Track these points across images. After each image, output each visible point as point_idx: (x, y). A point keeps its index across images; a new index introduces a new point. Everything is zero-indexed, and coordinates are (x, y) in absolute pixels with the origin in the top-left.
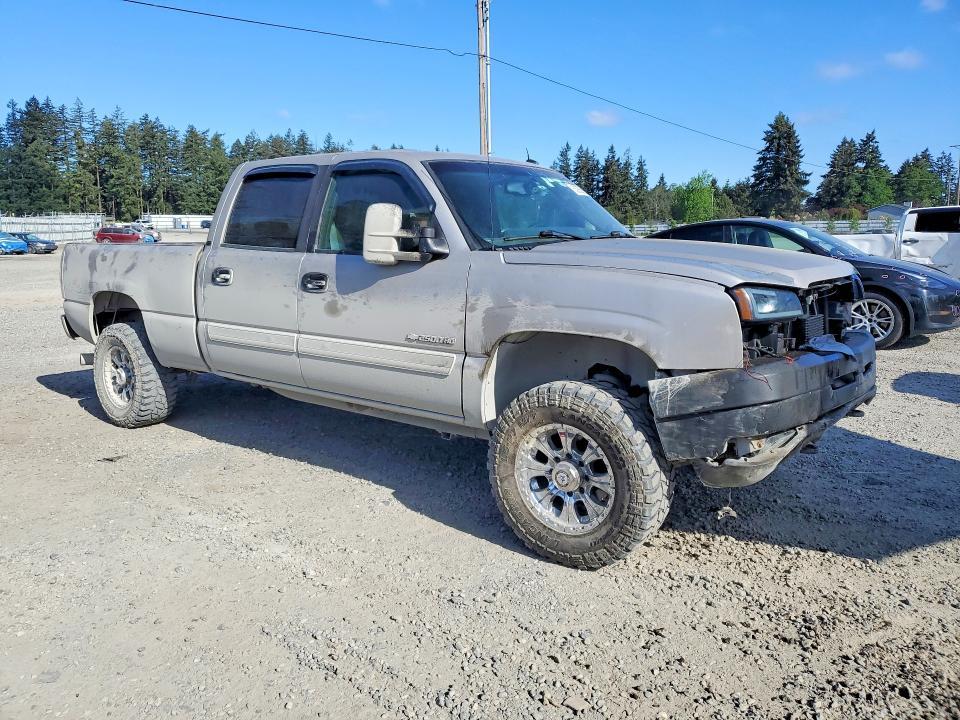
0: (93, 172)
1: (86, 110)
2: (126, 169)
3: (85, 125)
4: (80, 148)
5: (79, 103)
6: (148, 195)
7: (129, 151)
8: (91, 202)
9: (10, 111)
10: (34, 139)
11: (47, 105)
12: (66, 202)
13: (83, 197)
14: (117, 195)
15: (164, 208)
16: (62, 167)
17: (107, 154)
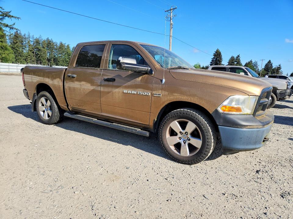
0: (33, 53)
1: (31, 35)
2: (43, 53)
3: (31, 39)
5: (29, 33)
6: (49, 60)
7: (44, 48)
10: (17, 43)
11: (20, 33)
12: (26, 61)
13: (30, 60)
14: (40, 60)
15: (54, 64)
16: (24, 51)
17: (37, 48)
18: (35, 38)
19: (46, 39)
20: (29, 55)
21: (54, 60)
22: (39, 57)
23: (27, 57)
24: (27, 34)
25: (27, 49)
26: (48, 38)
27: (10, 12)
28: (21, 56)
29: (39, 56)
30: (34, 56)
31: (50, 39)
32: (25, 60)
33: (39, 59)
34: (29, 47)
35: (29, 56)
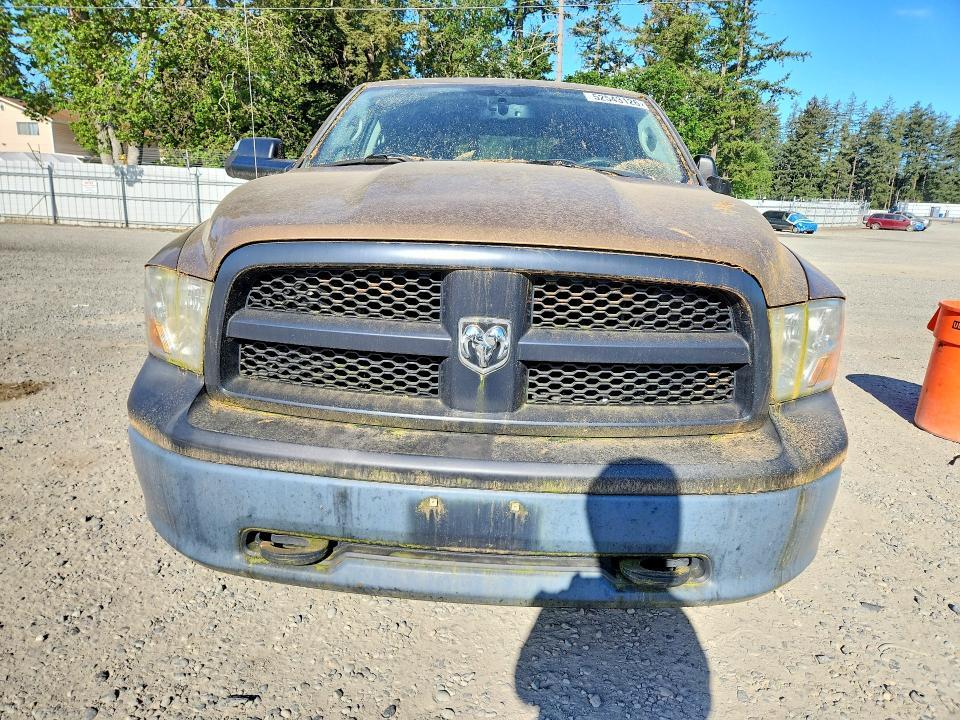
0: (851, 161)
1: (859, 103)
2: (884, 158)
3: (855, 118)
4: (844, 139)
5: (853, 97)
6: (899, 183)
7: (892, 140)
8: (842, 190)
9: (792, 111)
10: (806, 134)
11: (824, 103)
12: (820, 190)
13: (836, 185)
14: (869, 183)
15: (914, 196)
16: (824, 158)
17: (868, 144)
18: (870, 109)
19: (908, 110)
20: (836, 171)
21: (919, 182)
22: (868, 174)
23: (826, 176)
24: (845, 101)
25: (835, 151)
26: (916, 105)
27: (781, 43)
28: (808, 176)
29: (867, 170)
30: (850, 173)
31: (924, 106)
32: (819, 186)
33: (867, 181)
34: (844, 143)
35: (834, 174)
